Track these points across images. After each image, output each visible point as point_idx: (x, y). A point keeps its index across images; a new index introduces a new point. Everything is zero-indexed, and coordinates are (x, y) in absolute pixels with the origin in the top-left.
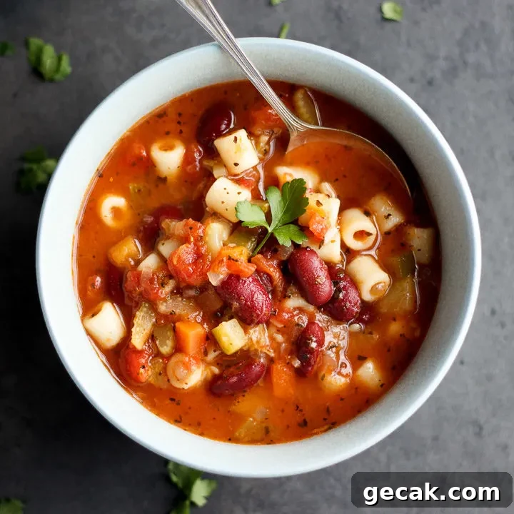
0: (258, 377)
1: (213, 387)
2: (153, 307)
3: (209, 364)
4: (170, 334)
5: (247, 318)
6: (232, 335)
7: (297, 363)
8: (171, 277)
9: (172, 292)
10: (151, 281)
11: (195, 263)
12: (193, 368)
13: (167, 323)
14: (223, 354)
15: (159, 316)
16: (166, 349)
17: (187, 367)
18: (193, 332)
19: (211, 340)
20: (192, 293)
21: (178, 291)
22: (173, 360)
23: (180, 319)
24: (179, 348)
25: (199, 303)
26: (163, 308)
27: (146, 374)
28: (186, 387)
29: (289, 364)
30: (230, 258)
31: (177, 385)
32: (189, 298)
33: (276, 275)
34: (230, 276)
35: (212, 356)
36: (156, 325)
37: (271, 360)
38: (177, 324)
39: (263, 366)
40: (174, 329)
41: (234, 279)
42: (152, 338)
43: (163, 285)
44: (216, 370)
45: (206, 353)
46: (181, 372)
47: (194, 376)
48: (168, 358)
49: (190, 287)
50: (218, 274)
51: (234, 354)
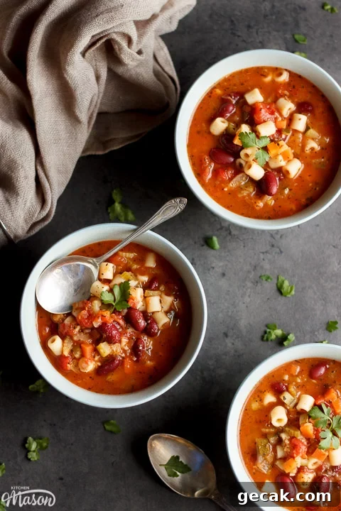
0: (118, 365)
1: (99, 371)
2: (71, 338)
3: (96, 361)
4: (79, 349)
5: (110, 341)
6: (105, 349)
7: (135, 359)
8: (78, 325)
9: (79, 331)
10: (70, 327)
11: (88, 318)
12: (89, 363)
13: (78, 345)
14: (102, 357)
15: (74, 342)
16: (77, 355)
17: (87, 363)
18: (88, 349)
19: (96, 351)
20: (87, 331)
21: (82, 331)
22: (81, 360)
23: (83, 342)
24: (83, 355)
25: (91, 336)
26: (75, 338)
27: (70, 367)
28: (87, 371)
29: (131, 360)
30: (102, 316)
31: (82, 370)
32: (86, 333)
33: (121, 322)
34: (103, 323)
35: (97, 358)
36: (73, 346)
37: (123, 358)
38: (82, 345)
39: (119, 360)
40: (81, 347)
41: (104, 324)
42: (72, 352)
43: (75, 328)
44: (99, 364)
45: (94, 357)
46: (84, 365)
47: (90, 366)
48: (78, 359)
49: (87, 328)
50: (97, 322)
51: (107, 357)
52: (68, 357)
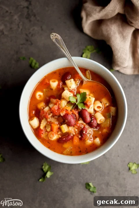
0: (70, 139)
1: (59, 141)
2: (46, 119)
3: (59, 135)
4: (50, 126)
5: (69, 125)
6: (65, 128)
7: (80, 137)
8: (51, 113)
9: (51, 117)
10: (47, 113)
11: (58, 110)
12: (55, 135)
14: (62, 132)
15: (48, 122)
16: (49, 130)
17: (53, 135)
18: (56, 127)
19: (60, 129)
20: (56, 117)
21: (53, 116)
22: (50, 133)
23: (53, 123)
24: (52, 130)
25: (58, 120)
26: (49, 120)
27: (43, 136)
28: (52, 140)
29: (78, 137)
30: (66, 110)
31: (50, 139)
32: (55, 118)
33: (77, 115)
34: (66, 114)
36: (47, 124)
37: (74, 135)
38: (52, 124)
39: (72, 136)
40: (51, 125)
41: (67, 115)
42: (45, 127)
43: (49, 114)
44: (60, 136)
45: (58, 132)
46: (51, 136)
47: (55, 137)
48: (49, 132)
49: (56, 116)
50: (63, 113)
51: (65, 133)
52: (42, 130)
